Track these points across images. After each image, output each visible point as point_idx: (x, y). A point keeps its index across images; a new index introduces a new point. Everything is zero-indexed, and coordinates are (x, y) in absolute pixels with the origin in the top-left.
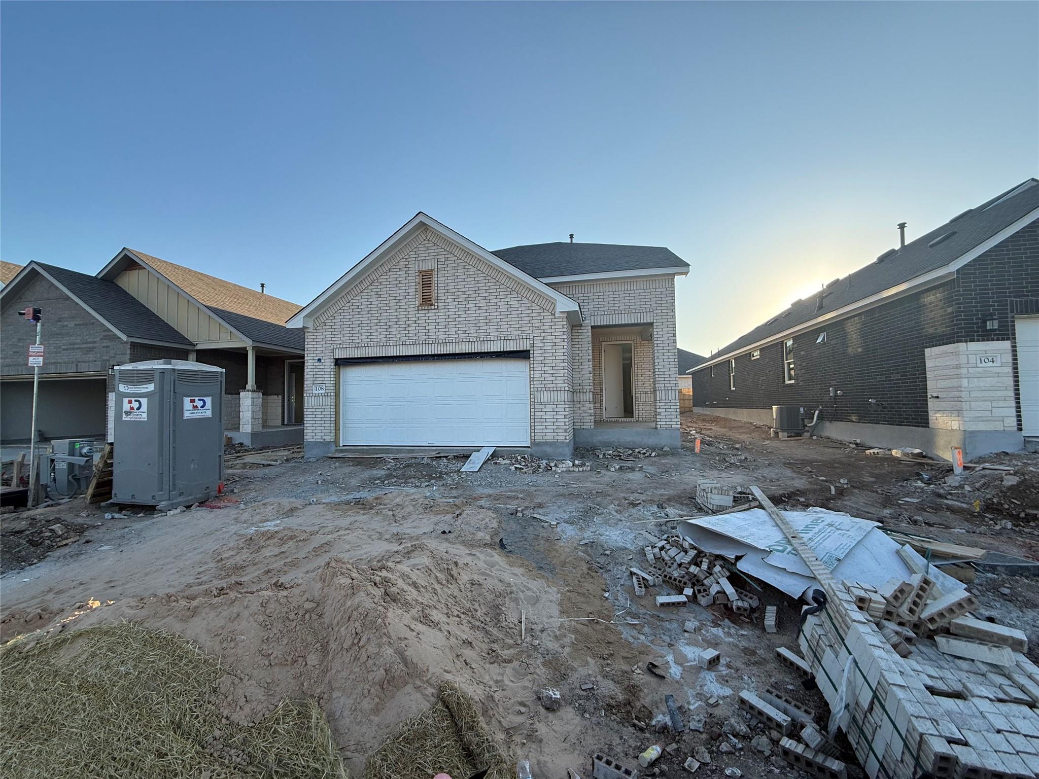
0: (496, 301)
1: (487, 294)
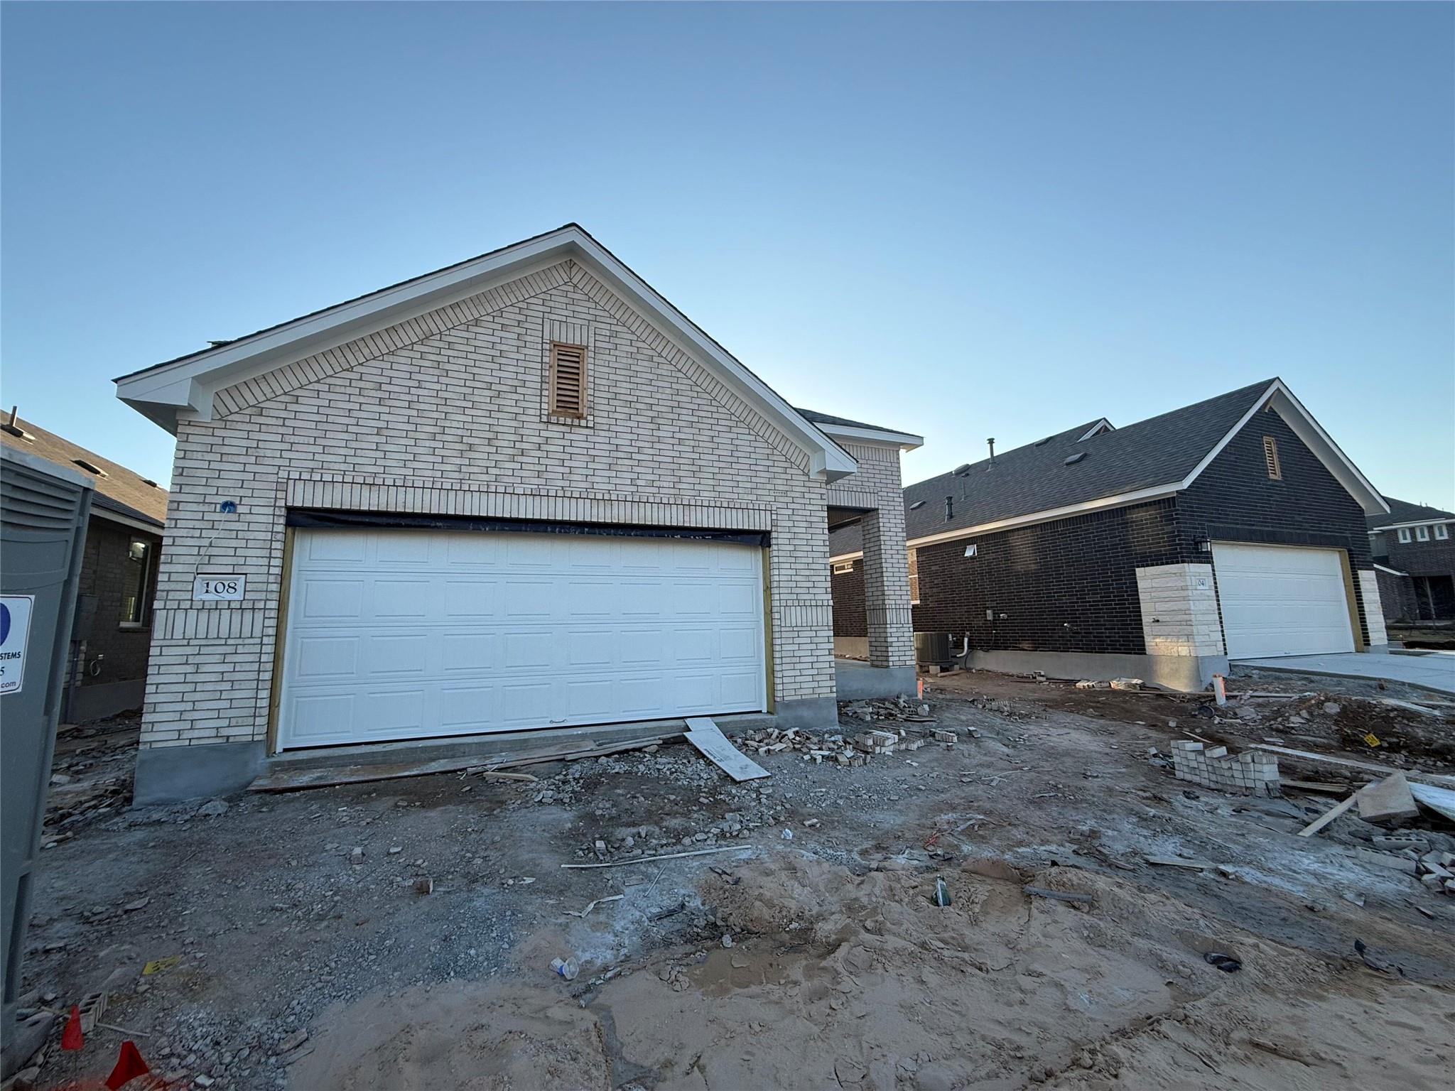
0: (712, 433)
1: (696, 419)
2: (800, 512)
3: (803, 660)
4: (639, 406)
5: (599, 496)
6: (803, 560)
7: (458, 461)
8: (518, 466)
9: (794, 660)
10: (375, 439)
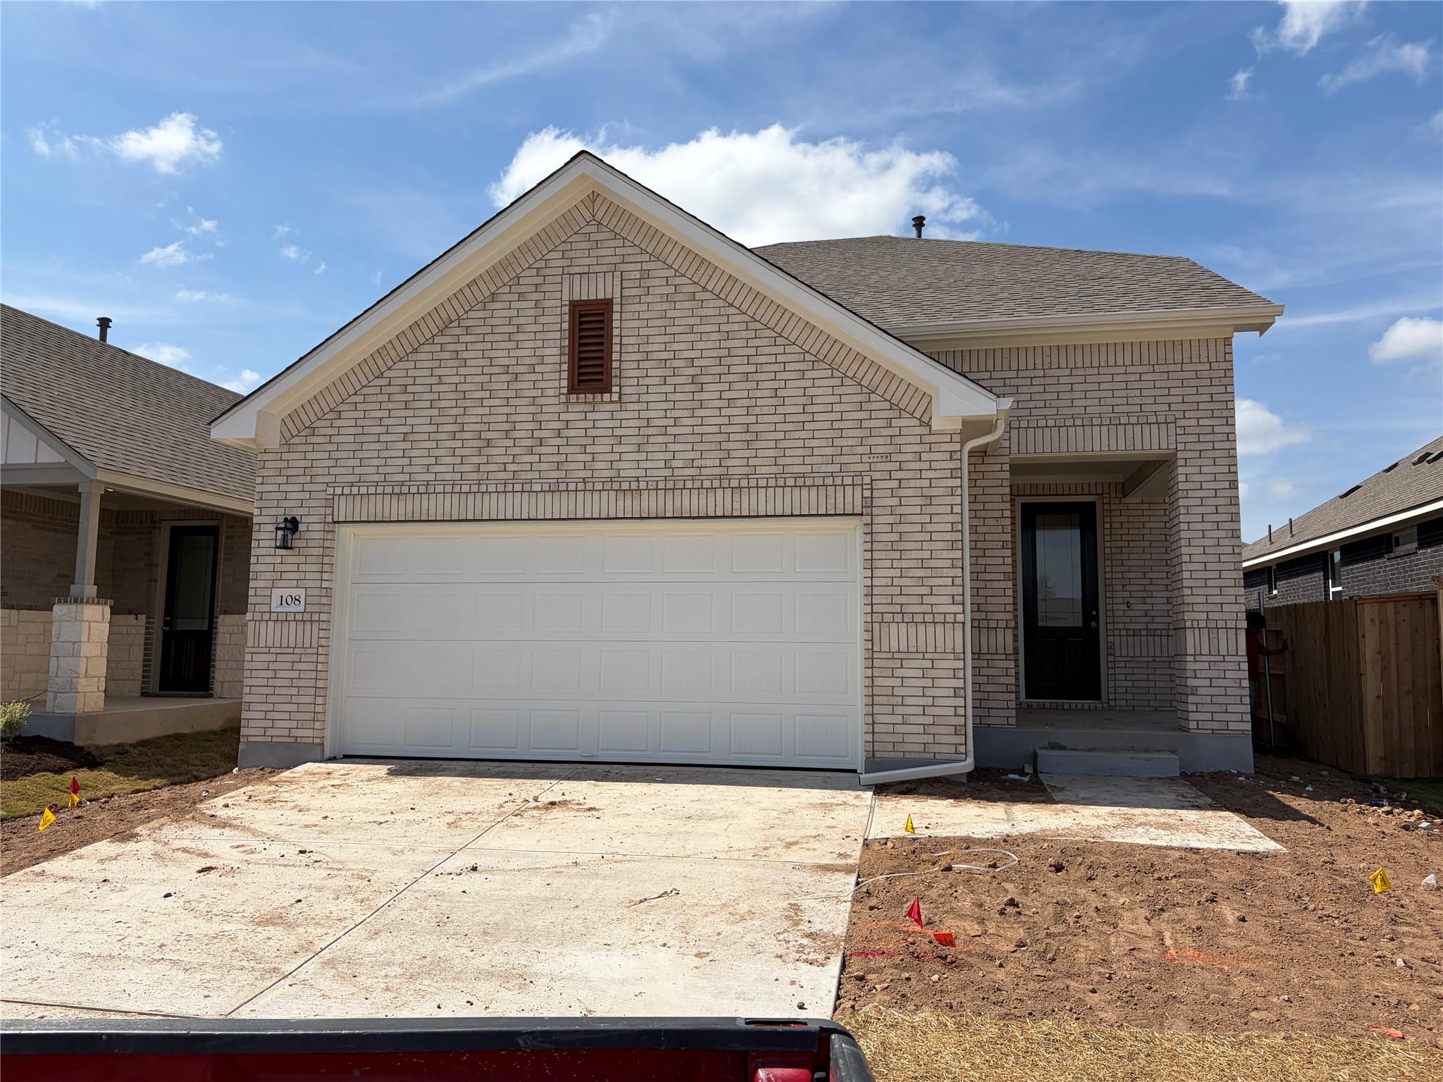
0: (775, 385)
1: (752, 368)
2: (912, 483)
3: (908, 701)
4: (676, 363)
5: (625, 486)
6: (914, 555)
7: (476, 460)
8: (536, 458)
9: (893, 700)
10: (402, 445)
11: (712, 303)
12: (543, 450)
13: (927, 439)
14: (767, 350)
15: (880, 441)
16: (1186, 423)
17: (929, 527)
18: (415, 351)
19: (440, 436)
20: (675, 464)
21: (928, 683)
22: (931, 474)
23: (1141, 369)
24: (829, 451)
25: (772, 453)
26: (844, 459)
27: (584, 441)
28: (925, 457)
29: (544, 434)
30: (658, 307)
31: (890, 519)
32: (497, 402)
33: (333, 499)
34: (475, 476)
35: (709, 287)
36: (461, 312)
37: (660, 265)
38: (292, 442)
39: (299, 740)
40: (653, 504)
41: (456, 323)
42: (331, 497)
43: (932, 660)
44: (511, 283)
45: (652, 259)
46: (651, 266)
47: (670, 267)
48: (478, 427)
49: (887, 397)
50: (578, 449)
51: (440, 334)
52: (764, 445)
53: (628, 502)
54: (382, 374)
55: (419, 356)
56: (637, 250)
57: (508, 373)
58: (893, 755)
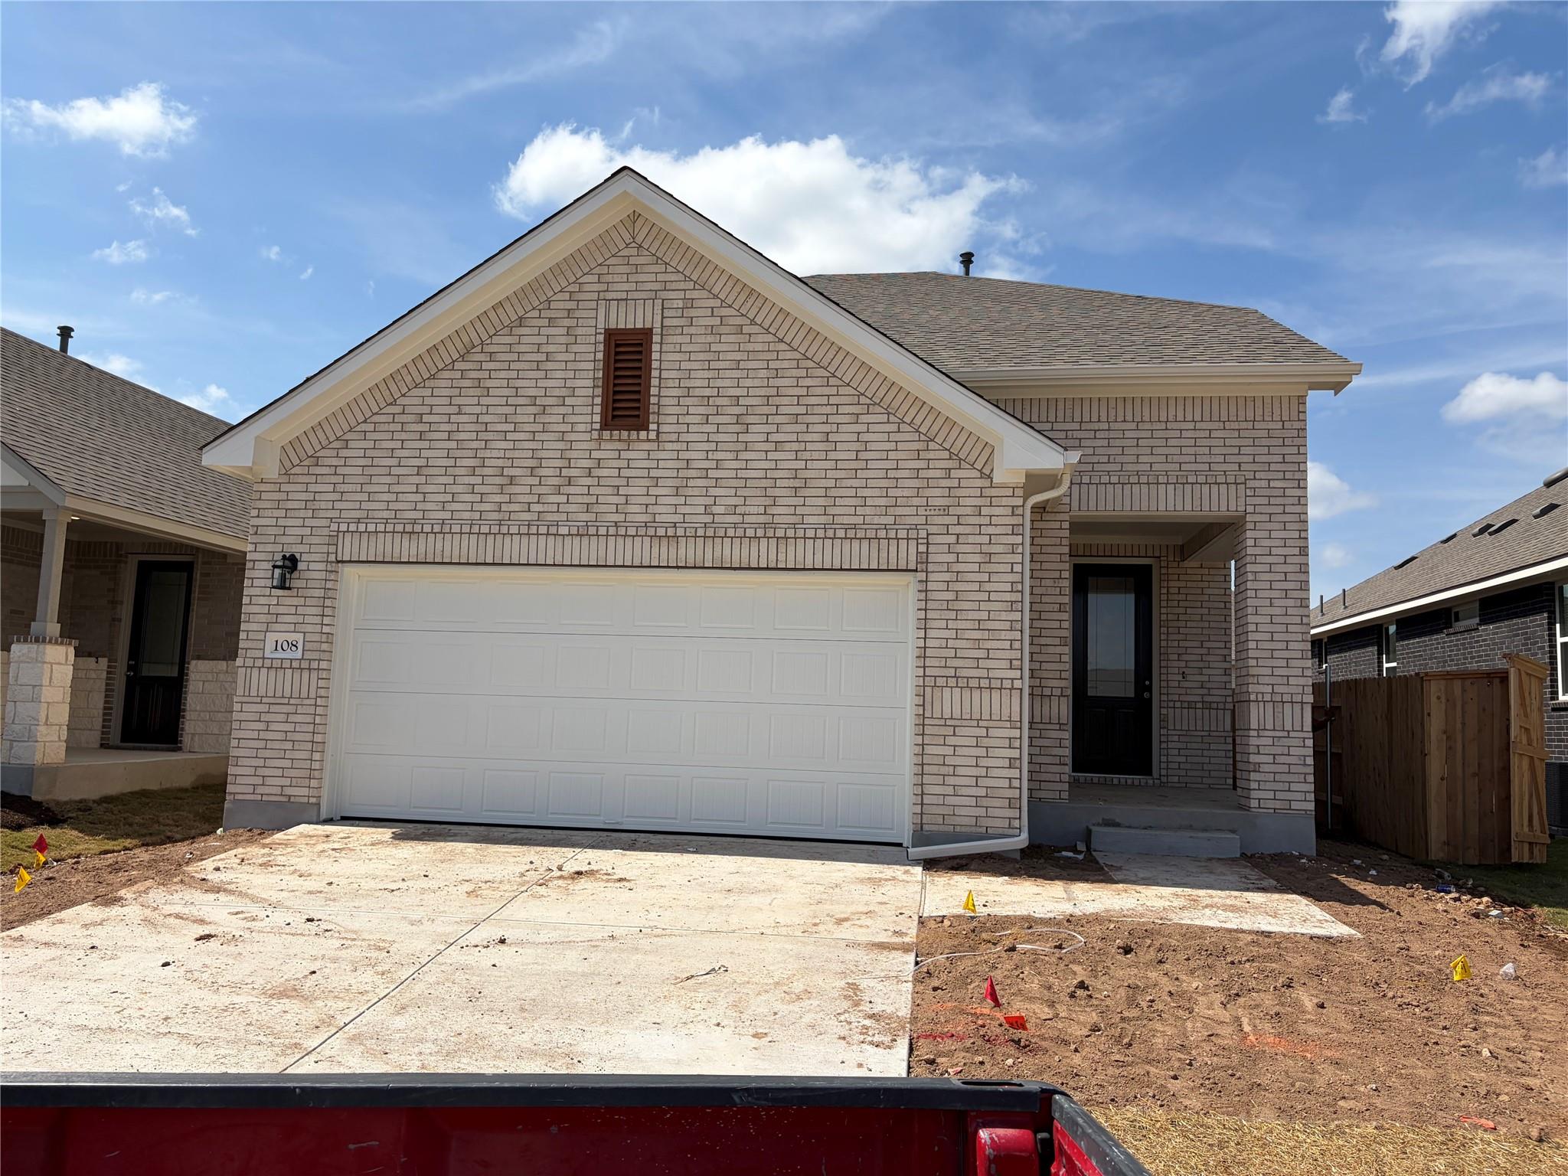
0: (826, 428)
1: (803, 410)
2: (971, 539)
3: (960, 771)
4: (719, 401)
5: (661, 532)
6: (971, 615)
7: (498, 498)
8: (564, 499)
9: (944, 770)
10: (416, 480)
11: (760, 338)
12: (571, 490)
13: (987, 492)
14: (819, 391)
15: (937, 492)
16: (1257, 484)
17: (987, 587)
18: (433, 377)
19: (457, 471)
20: (716, 510)
21: (982, 752)
22: (991, 530)
23: (1211, 426)
24: (883, 502)
25: (821, 501)
26: (899, 511)
27: (617, 482)
28: (984, 511)
29: (573, 472)
30: (702, 339)
31: (947, 577)
32: (522, 436)
33: (337, 536)
34: (495, 516)
35: (758, 320)
36: (484, 337)
37: (705, 294)
38: (292, 471)
39: (292, 799)
40: (691, 552)
41: (479, 349)
42: (335, 533)
43: (987, 728)
44: (541, 307)
45: (697, 287)
46: (695, 294)
47: (716, 297)
48: (500, 463)
49: (947, 445)
50: (610, 491)
51: (461, 359)
52: (813, 492)
53: (664, 549)
54: (395, 401)
55: (437, 383)
56: (681, 277)
57: (535, 405)
58: (942, 828)
